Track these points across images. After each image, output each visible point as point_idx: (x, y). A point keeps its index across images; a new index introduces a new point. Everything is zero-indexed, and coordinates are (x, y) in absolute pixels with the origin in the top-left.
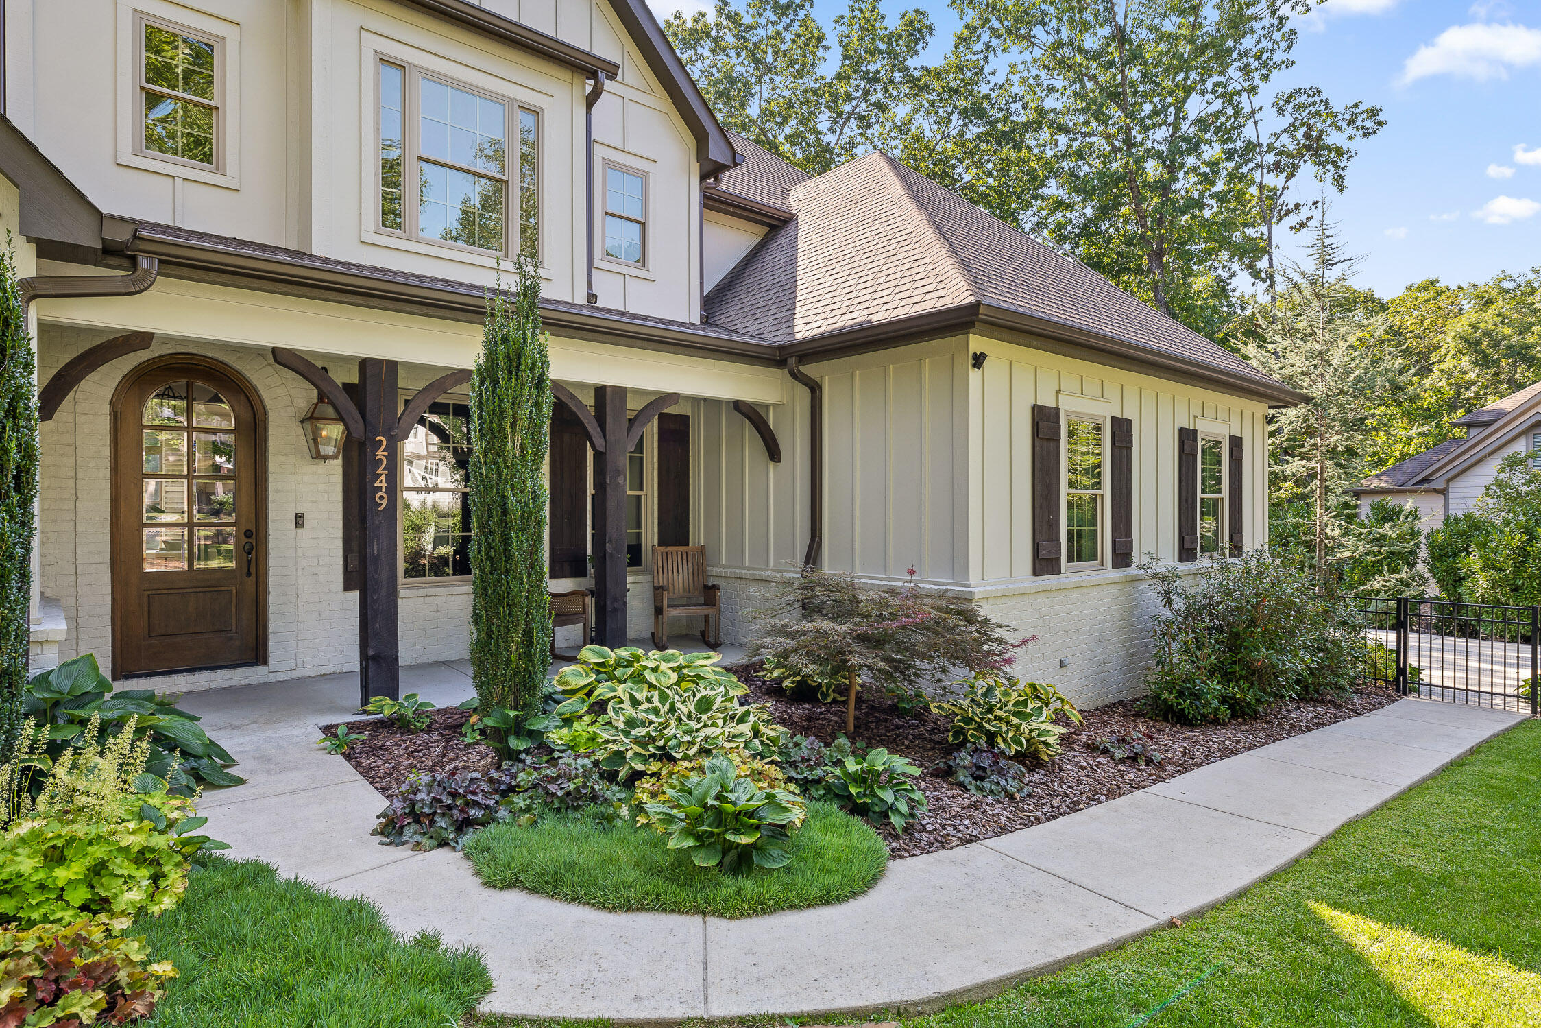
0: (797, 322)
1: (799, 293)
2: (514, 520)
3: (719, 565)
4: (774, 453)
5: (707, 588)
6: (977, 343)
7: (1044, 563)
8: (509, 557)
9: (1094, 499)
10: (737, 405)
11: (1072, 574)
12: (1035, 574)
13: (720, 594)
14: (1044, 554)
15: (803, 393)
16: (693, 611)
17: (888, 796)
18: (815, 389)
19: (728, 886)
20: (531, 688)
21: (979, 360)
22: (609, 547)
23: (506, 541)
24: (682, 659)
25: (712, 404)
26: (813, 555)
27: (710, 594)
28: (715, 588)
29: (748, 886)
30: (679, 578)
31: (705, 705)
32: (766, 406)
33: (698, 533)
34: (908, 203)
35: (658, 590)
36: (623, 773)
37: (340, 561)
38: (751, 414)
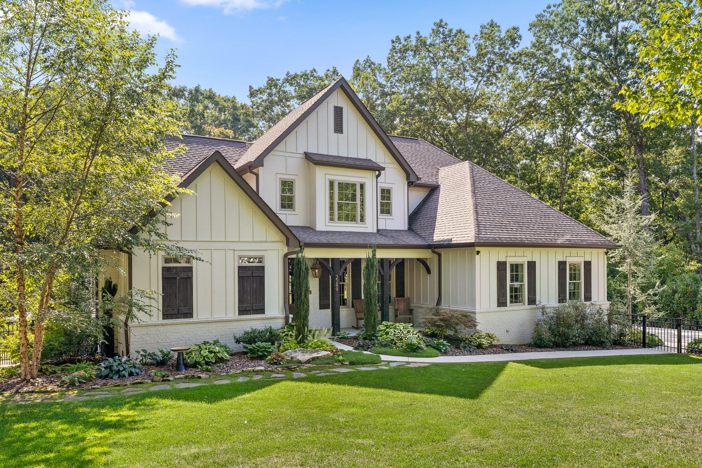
0: (434, 235)
1: (437, 224)
2: (372, 296)
3: (414, 303)
4: (429, 272)
5: (410, 310)
6: (477, 249)
7: (501, 303)
8: (371, 303)
9: (521, 285)
10: (418, 259)
11: (510, 307)
12: (498, 306)
13: (414, 311)
14: (501, 301)
15: (436, 257)
16: (406, 316)
17: (442, 347)
18: (440, 255)
19: (412, 353)
20: (376, 328)
21: (478, 253)
22: (385, 299)
23: (371, 300)
24: (404, 325)
25: (411, 260)
26: (439, 302)
27: (411, 311)
28: (412, 310)
29: (415, 354)
30: (402, 306)
31: (409, 332)
32: (427, 259)
33: (407, 293)
34: (470, 194)
35: (396, 310)
36: (394, 343)
37: (318, 302)
38: (422, 261)
